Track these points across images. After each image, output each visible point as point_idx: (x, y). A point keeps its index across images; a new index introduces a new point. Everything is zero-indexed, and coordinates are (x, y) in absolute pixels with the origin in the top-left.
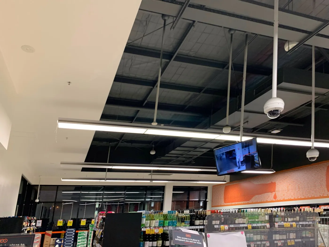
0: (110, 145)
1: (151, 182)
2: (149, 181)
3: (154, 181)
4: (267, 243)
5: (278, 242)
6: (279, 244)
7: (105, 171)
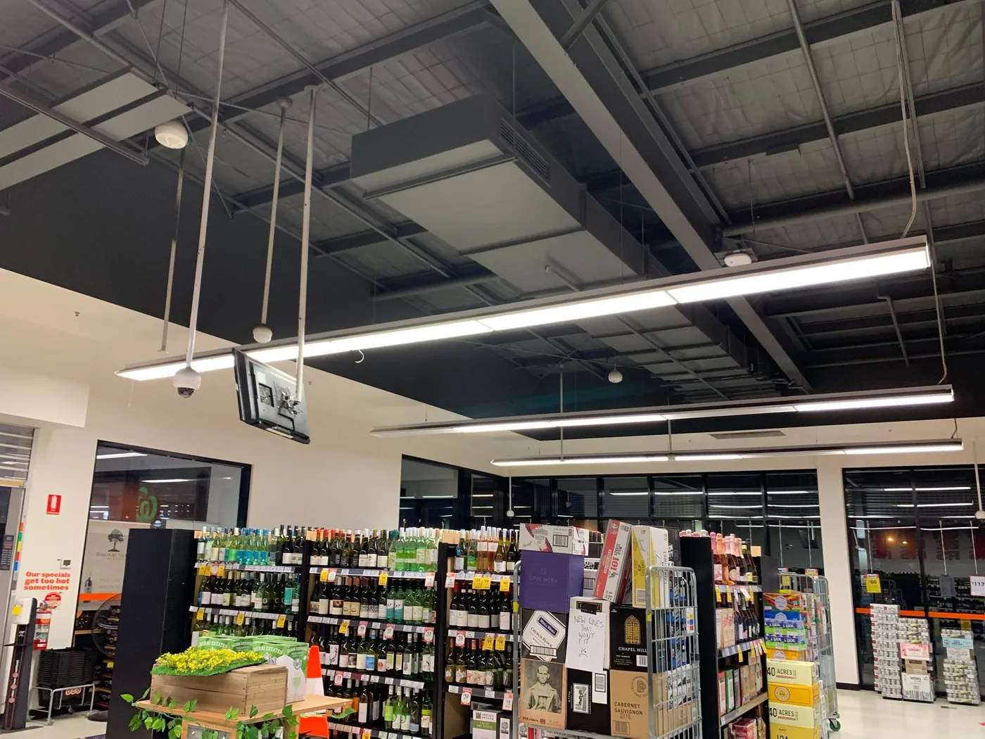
0: (561, 369)
1: (672, 461)
2: (665, 459)
3: (678, 458)
4: (426, 634)
5: (458, 634)
6: (460, 642)
7: (560, 439)
